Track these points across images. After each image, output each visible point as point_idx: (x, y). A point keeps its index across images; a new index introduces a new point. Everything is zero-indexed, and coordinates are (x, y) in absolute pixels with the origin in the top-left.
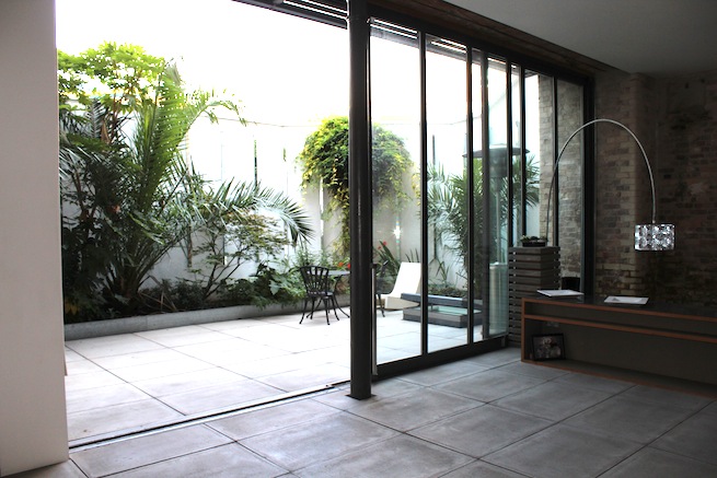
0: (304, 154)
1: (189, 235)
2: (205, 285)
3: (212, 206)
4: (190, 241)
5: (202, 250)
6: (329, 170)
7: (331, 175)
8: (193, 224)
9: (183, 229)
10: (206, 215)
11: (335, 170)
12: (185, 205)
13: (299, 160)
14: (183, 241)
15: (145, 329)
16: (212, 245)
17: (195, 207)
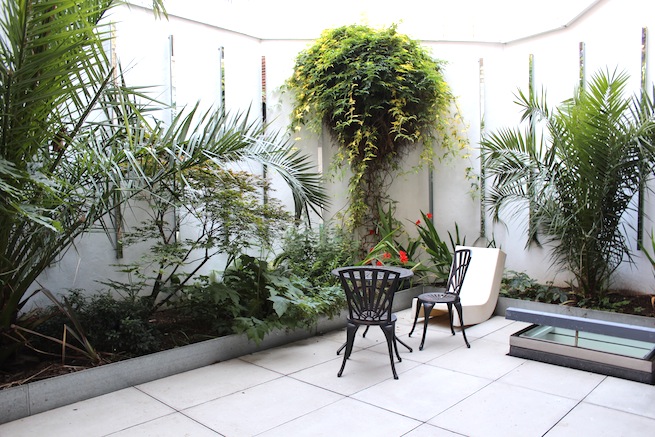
0: (294, 81)
1: (117, 207)
2: (147, 291)
3: (161, 153)
4: (119, 218)
5: (140, 232)
6: (343, 102)
7: (347, 109)
8: (125, 187)
9: (105, 196)
10: (149, 169)
11: (352, 102)
12: (109, 150)
13: (286, 90)
14: (106, 218)
15: (25, 413)
16: (160, 224)
17: (129, 154)
